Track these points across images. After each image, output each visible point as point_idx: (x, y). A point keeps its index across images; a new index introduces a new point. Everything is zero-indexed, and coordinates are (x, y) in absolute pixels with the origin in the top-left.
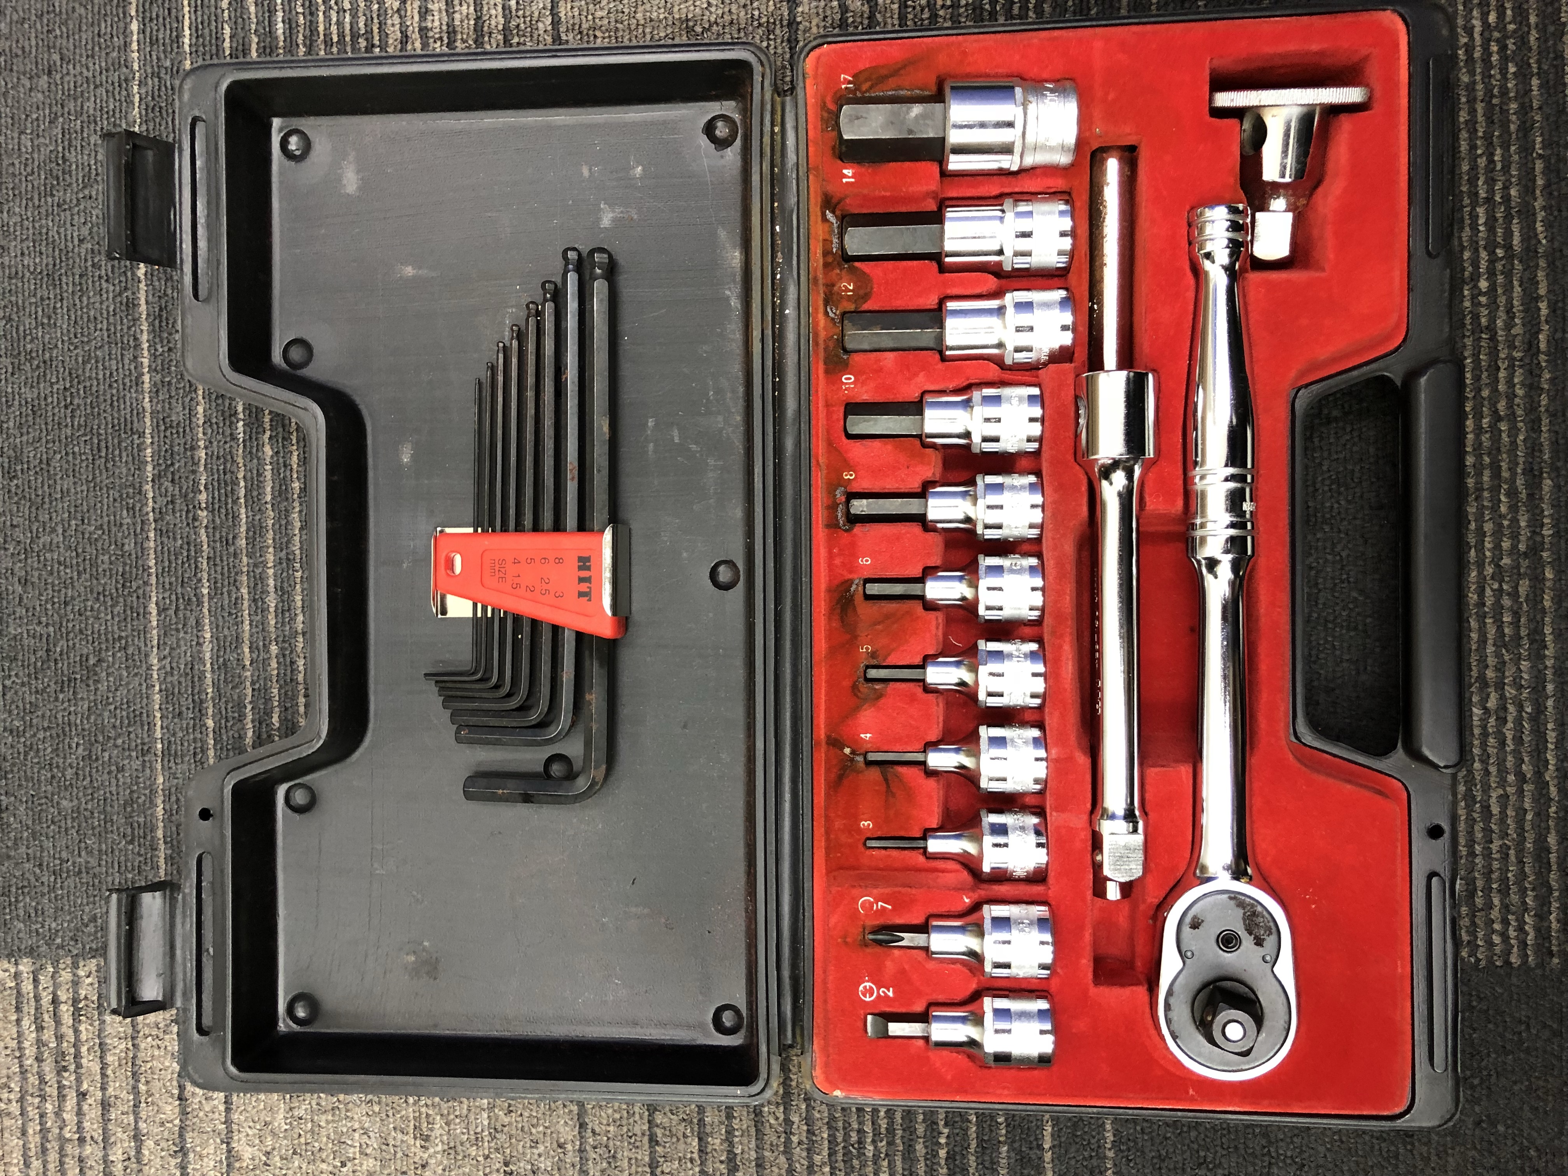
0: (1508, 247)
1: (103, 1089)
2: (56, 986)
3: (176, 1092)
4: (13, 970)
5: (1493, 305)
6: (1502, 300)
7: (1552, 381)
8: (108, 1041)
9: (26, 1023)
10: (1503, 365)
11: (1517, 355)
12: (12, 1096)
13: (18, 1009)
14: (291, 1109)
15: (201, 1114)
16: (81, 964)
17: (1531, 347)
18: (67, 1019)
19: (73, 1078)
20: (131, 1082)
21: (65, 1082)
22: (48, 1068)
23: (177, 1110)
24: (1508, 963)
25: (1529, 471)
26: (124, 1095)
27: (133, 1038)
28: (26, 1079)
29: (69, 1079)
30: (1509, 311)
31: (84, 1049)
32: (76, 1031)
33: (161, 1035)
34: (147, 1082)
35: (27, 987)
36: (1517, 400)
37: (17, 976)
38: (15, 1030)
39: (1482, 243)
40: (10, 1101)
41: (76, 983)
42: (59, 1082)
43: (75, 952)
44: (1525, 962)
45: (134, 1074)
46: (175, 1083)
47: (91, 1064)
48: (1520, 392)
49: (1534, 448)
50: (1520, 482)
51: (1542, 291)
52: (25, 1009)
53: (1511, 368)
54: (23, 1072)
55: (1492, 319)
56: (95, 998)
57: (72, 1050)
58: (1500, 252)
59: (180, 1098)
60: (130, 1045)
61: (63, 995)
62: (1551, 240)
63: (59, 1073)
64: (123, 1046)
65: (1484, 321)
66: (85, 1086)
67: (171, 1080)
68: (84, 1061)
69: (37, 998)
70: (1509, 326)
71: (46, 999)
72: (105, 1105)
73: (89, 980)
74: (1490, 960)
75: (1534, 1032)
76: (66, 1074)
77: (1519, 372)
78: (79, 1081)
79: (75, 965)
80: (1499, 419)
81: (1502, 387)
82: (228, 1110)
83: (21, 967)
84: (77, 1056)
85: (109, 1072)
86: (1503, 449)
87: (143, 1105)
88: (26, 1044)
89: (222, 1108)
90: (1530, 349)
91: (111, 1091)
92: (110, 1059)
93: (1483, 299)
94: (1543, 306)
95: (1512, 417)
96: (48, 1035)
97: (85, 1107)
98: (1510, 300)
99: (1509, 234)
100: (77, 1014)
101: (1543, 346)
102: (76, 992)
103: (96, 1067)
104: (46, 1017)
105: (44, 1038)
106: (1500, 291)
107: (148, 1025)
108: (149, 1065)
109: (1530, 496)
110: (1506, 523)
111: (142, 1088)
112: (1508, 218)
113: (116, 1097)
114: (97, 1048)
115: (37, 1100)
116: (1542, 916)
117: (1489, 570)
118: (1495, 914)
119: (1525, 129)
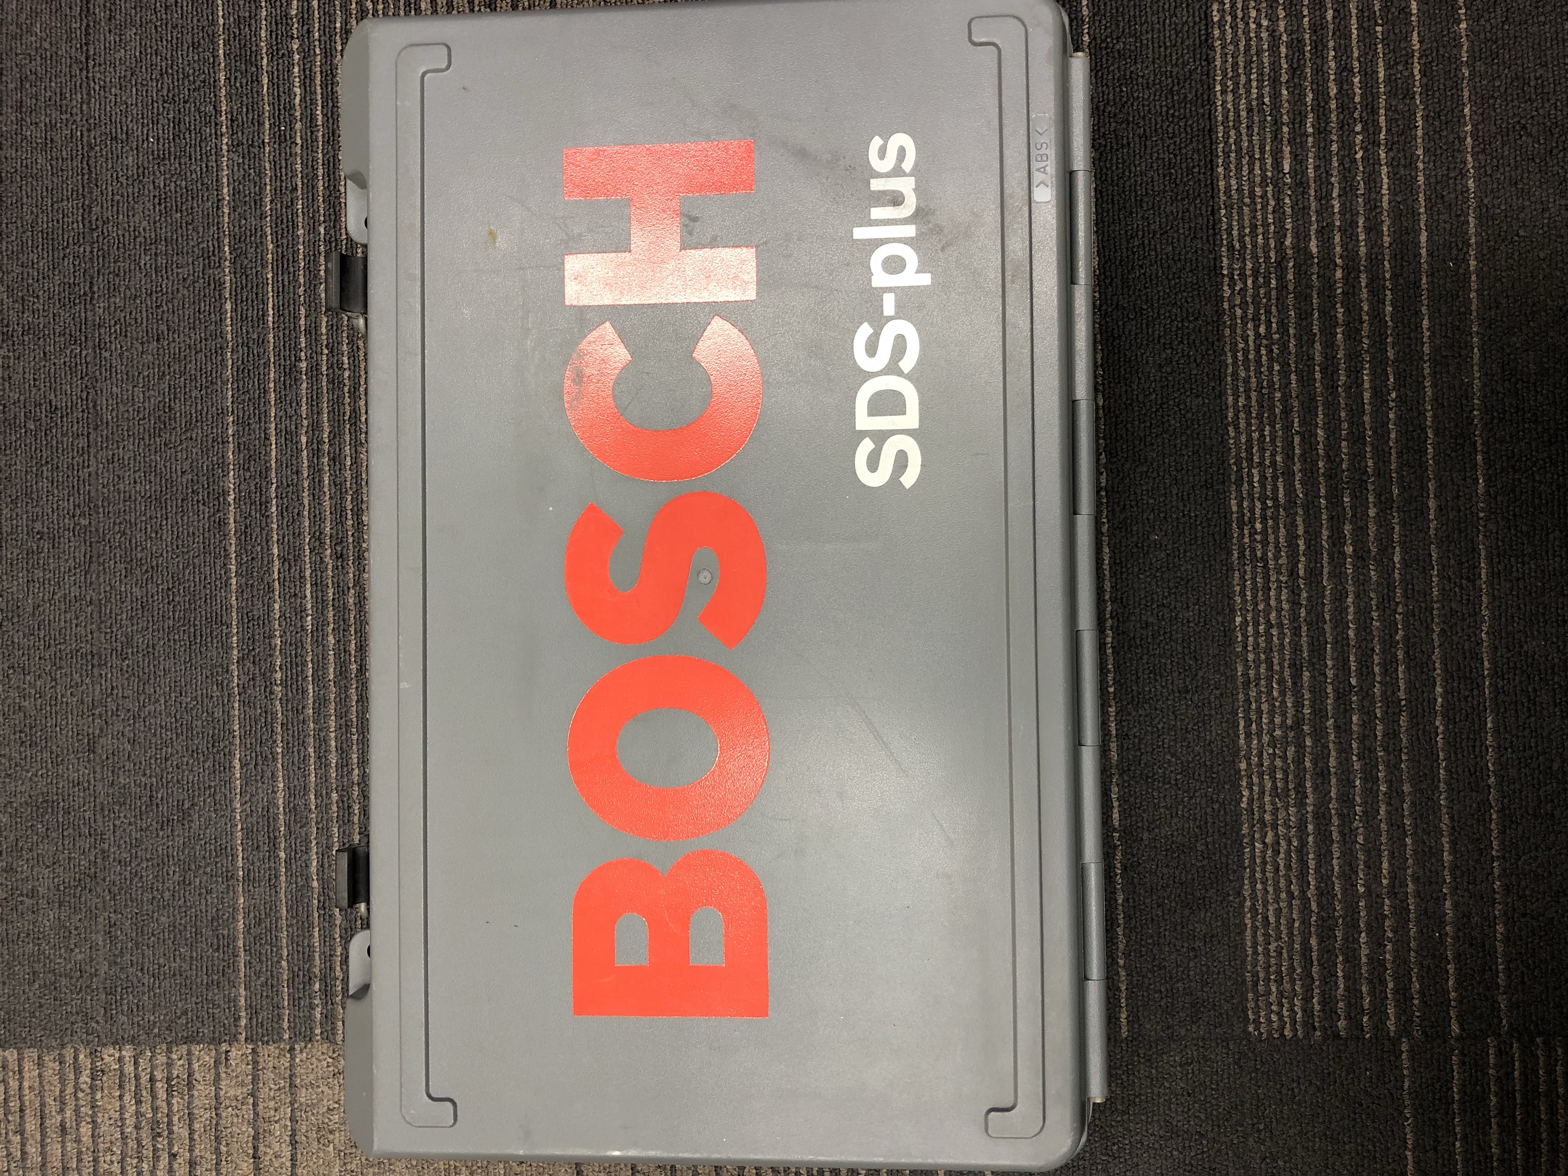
0: (1275, 499)
1: (191, 1150)
2: (153, 1068)
3: (251, 1152)
4: (117, 1055)
5: (1265, 543)
6: (1271, 538)
7: (1309, 599)
8: (196, 1111)
9: (127, 1097)
10: (1273, 586)
11: (1284, 579)
12: (114, 1158)
13: (121, 1087)
14: (345, 1164)
15: (272, 1169)
16: (174, 1049)
17: (1293, 573)
18: (162, 1094)
19: (165, 1142)
20: (214, 1144)
21: (159, 1146)
22: (145, 1134)
23: (252, 1167)
24: (1282, 1035)
25: (1292, 665)
26: (208, 1155)
27: (216, 1109)
28: (126, 1144)
29: (162, 1143)
30: (1277, 546)
31: (175, 1119)
32: (169, 1104)
33: (239, 1106)
34: (228, 1144)
35: (129, 1069)
36: (1283, 613)
37: (120, 1060)
38: (118, 1104)
39: (1257, 495)
40: (112, 1162)
41: (170, 1065)
42: (154, 1146)
43: (169, 1040)
44: (1295, 1035)
45: (217, 1138)
46: (250, 1145)
47: (181, 1130)
48: (1285, 606)
49: (1296, 648)
50: (1287, 673)
51: (1300, 532)
52: (127, 1087)
53: (1279, 588)
54: (124, 1138)
55: (1265, 554)
56: (186, 1076)
57: (166, 1120)
58: (1269, 503)
59: (254, 1157)
60: (214, 1114)
61: (158, 1075)
62: (1306, 495)
63: (154, 1138)
64: (208, 1115)
65: (1259, 554)
66: (176, 1149)
67: (247, 1142)
68: (175, 1128)
69: (137, 1078)
70: (1276, 558)
71: (145, 1079)
72: (192, 1164)
73: (181, 1062)
74: (1270, 1033)
75: (1303, 1088)
76: (160, 1139)
77: (1285, 591)
78: (171, 1145)
79: (169, 1051)
80: (1272, 626)
81: (1273, 603)
82: (293, 1166)
83: (124, 1053)
84: (170, 1124)
85: (196, 1137)
86: (1274, 649)
87: (224, 1163)
88: (127, 1115)
89: (289, 1164)
90: (1292, 574)
91: (197, 1152)
92: (197, 1126)
93: (1258, 537)
94: (1301, 542)
95: (1280, 625)
96: (146, 1108)
97: (176, 1166)
98: (1277, 538)
99: (1275, 489)
100: (169, 1092)
101: (1301, 573)
102: (170, 1072)
103: (185, 1133)
104: (144, 1093)
105: (142, 1110)
106: (1270, 531)
107: (229, 1098)
108: (229, 1130)
109: (1294, 683)
110: (1277, 704)
111: (223, 1149)
112: (1275, 478)
113: (201, 1157)
114: (186, 1117)
115: (136, 1161)
116: (1307, 999)
117: (1266, 739)
118: (1273, 998)
119: (1287, 412)
